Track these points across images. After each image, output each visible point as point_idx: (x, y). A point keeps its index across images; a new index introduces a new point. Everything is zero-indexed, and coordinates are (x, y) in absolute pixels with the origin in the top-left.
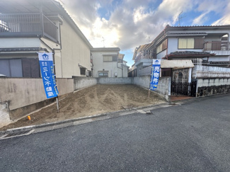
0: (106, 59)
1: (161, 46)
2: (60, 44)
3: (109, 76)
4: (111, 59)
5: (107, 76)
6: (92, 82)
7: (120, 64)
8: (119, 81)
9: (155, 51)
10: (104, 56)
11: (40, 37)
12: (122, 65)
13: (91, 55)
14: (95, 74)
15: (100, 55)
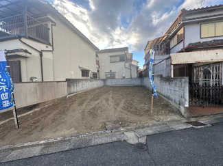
0: (113, 59)
1: (176, 37)
2: (52, 46)
3: (117, 77)
4: (118, 59)
5: (114, 78)
6: (96, 84)
7: (127, 65)
8: (127, 83)
9: (168, 45)
10: (111, 56)
11: (19, 38)
12: (131, 65)
13: (97, 56)
14: (102, 75)
15: (106, 56)
